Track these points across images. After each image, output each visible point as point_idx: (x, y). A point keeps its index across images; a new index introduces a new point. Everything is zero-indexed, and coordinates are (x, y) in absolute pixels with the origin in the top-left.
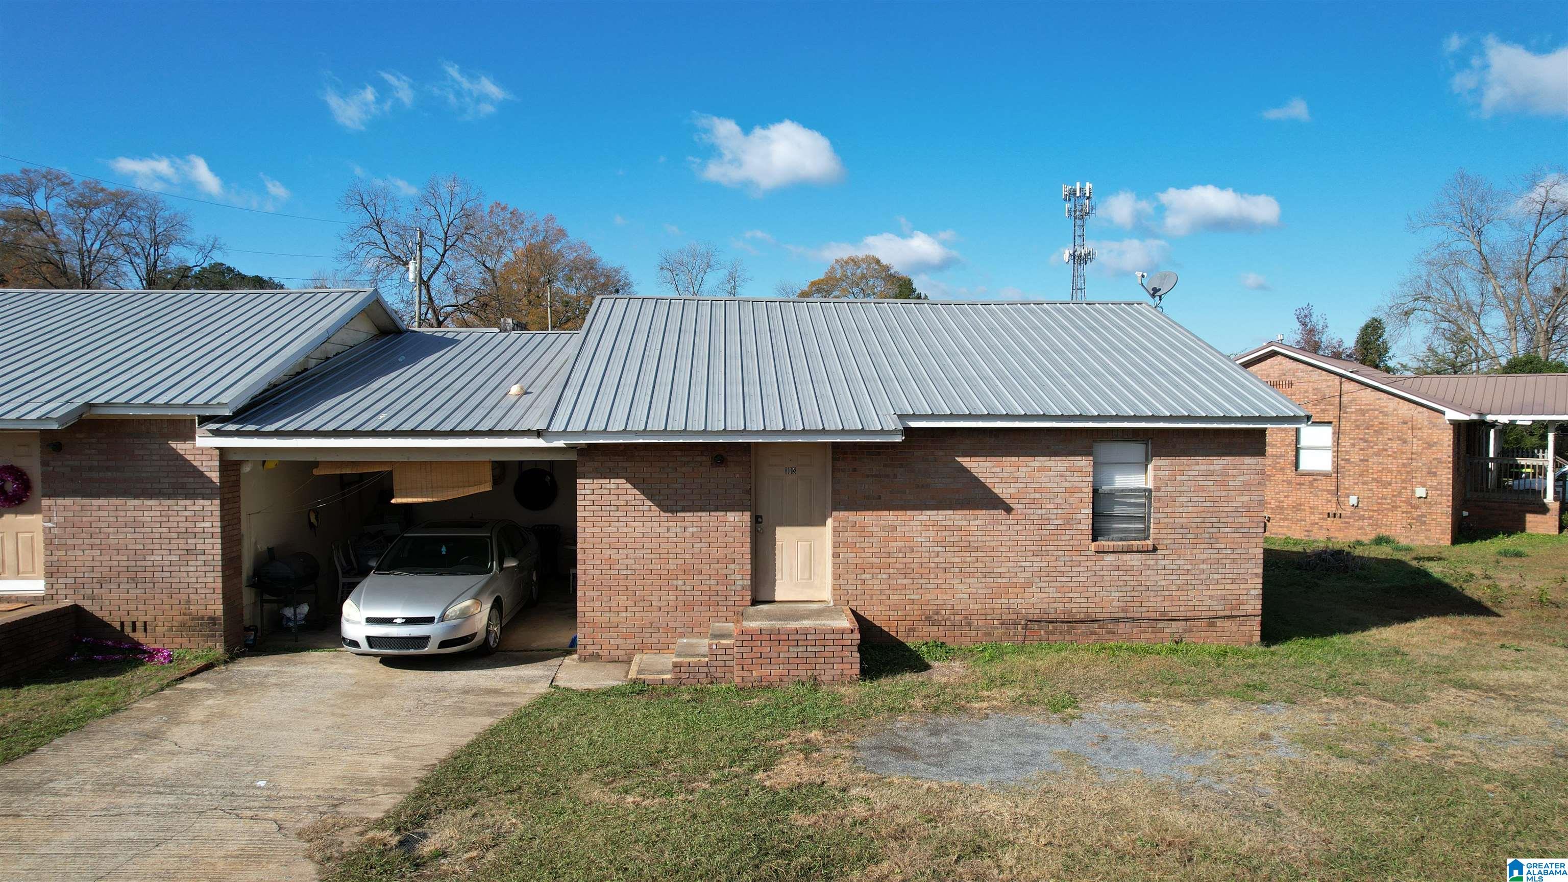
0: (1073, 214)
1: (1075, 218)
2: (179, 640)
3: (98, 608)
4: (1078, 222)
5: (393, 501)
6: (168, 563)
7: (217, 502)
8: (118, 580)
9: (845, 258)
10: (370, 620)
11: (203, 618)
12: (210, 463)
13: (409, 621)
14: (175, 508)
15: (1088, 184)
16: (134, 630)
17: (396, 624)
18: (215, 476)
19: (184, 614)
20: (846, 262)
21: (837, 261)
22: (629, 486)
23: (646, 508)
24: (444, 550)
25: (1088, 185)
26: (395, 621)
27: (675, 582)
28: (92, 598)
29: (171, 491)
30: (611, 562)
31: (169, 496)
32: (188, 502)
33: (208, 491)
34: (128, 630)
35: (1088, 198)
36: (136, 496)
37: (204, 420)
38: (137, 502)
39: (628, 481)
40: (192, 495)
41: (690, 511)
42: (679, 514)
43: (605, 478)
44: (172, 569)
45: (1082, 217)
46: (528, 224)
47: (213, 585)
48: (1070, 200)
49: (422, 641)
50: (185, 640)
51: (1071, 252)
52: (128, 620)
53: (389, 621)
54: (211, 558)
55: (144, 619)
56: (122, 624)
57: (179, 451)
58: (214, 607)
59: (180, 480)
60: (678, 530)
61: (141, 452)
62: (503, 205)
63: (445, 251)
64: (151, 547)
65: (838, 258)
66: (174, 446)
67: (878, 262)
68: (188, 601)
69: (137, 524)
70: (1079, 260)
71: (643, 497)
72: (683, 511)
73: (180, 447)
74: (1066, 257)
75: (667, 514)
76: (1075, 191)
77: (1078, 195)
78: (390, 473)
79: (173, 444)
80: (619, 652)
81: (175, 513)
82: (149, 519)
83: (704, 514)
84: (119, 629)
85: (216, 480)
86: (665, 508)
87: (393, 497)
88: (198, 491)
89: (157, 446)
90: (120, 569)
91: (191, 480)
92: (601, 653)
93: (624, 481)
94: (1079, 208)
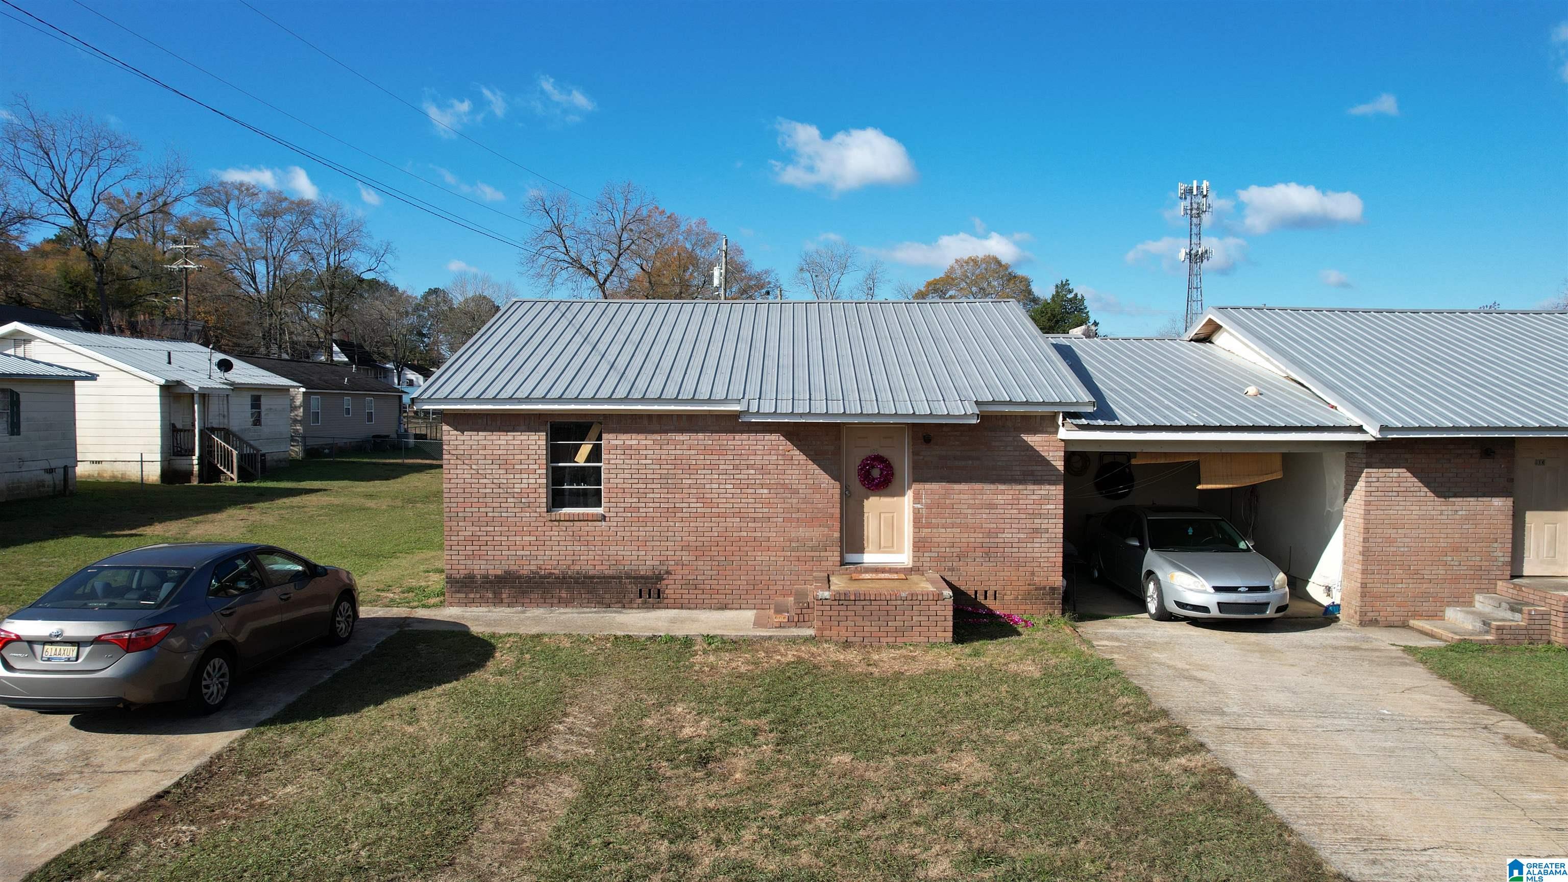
0: (1189, 212)
1: (1191, 217)
2: (1023, 607)
3: (957, 579)
4: (1194, 220)
5: (1199, 487)
6: (1017, 540)
7: (1061, 487)
8: (974, 555)
9: (966, 258)
10: (1218, 589)
11: (1044, 588)
12: (1056, 454)
13: (1252, 589)
14: (1025, 492)
15: (1205, 182)
16: (986, 598)
17: (1240, 592)
18: (1060, 465)
19: (1029, 585)
20: (967, 263)
21: (957, 261)
22: (1409, 474)
23: (1423, 494)
24: (1190, 531)
25: (1205, 184)
26: (1239, 589)
27: (1445, 558)
28: (952, 570)
29: (1021, 477)
30: (1390, 541)
31: (1020, 482)
32: (1036, 487)
33: (1054, 478)
34: (980, 598)
35: (1205, 196)
36: (993, 482)
37: (1067, 415)
38: (992, 487)
39: (1409, 470)
40: (1039, 480)
41: (1461, 497)
42: (1450, 499)
43: (1389, 468)
44: (1021, 545)
45: (1199, 215)
46: (683, 228)
47: (1054, 560)
48: (1185, 198)
49: (1263, 606)
50: (1029, 607)
51: (1188, 251)
52: (981, 589)
53: (1234, 590)
54: (1053, 535)
55: (995, 588)
56: (976, 592)
57: (1030, 443)
58: (1055, 579)
59: (1030, 468)
60: (1450, 513)
61: (997, 444)
62: (661, 209)
63: (620, 255)
64: (1003, 526)
65: (958, 258)
66: (1025, 438)
67: (998, 263)
68: (1033, 574)
69: (992, 506)
70: (1196, 258)
71: (1420, 484)
72: (1455, 496)
73: (1032, 440)
74: (1182, 255)
75: (1440, 499)
76: (1191, 190)
77: (1195, 192)
78: (1198, 463)
79: (1025, 437)
80: (1394, 618)
81: (1024, 497)
82: (1002, 502)
83: (1472, 499)
84: (973, 597)
85: (1061, 468)
86: (1439, 494)
87: (1200, 483)
88: (1045, 478)
89: (1011, 439)
90: (976, 545)
91: (1039, 468)
92: (1379, 618)
93: (1405, 470)
94: (1195, 206)
